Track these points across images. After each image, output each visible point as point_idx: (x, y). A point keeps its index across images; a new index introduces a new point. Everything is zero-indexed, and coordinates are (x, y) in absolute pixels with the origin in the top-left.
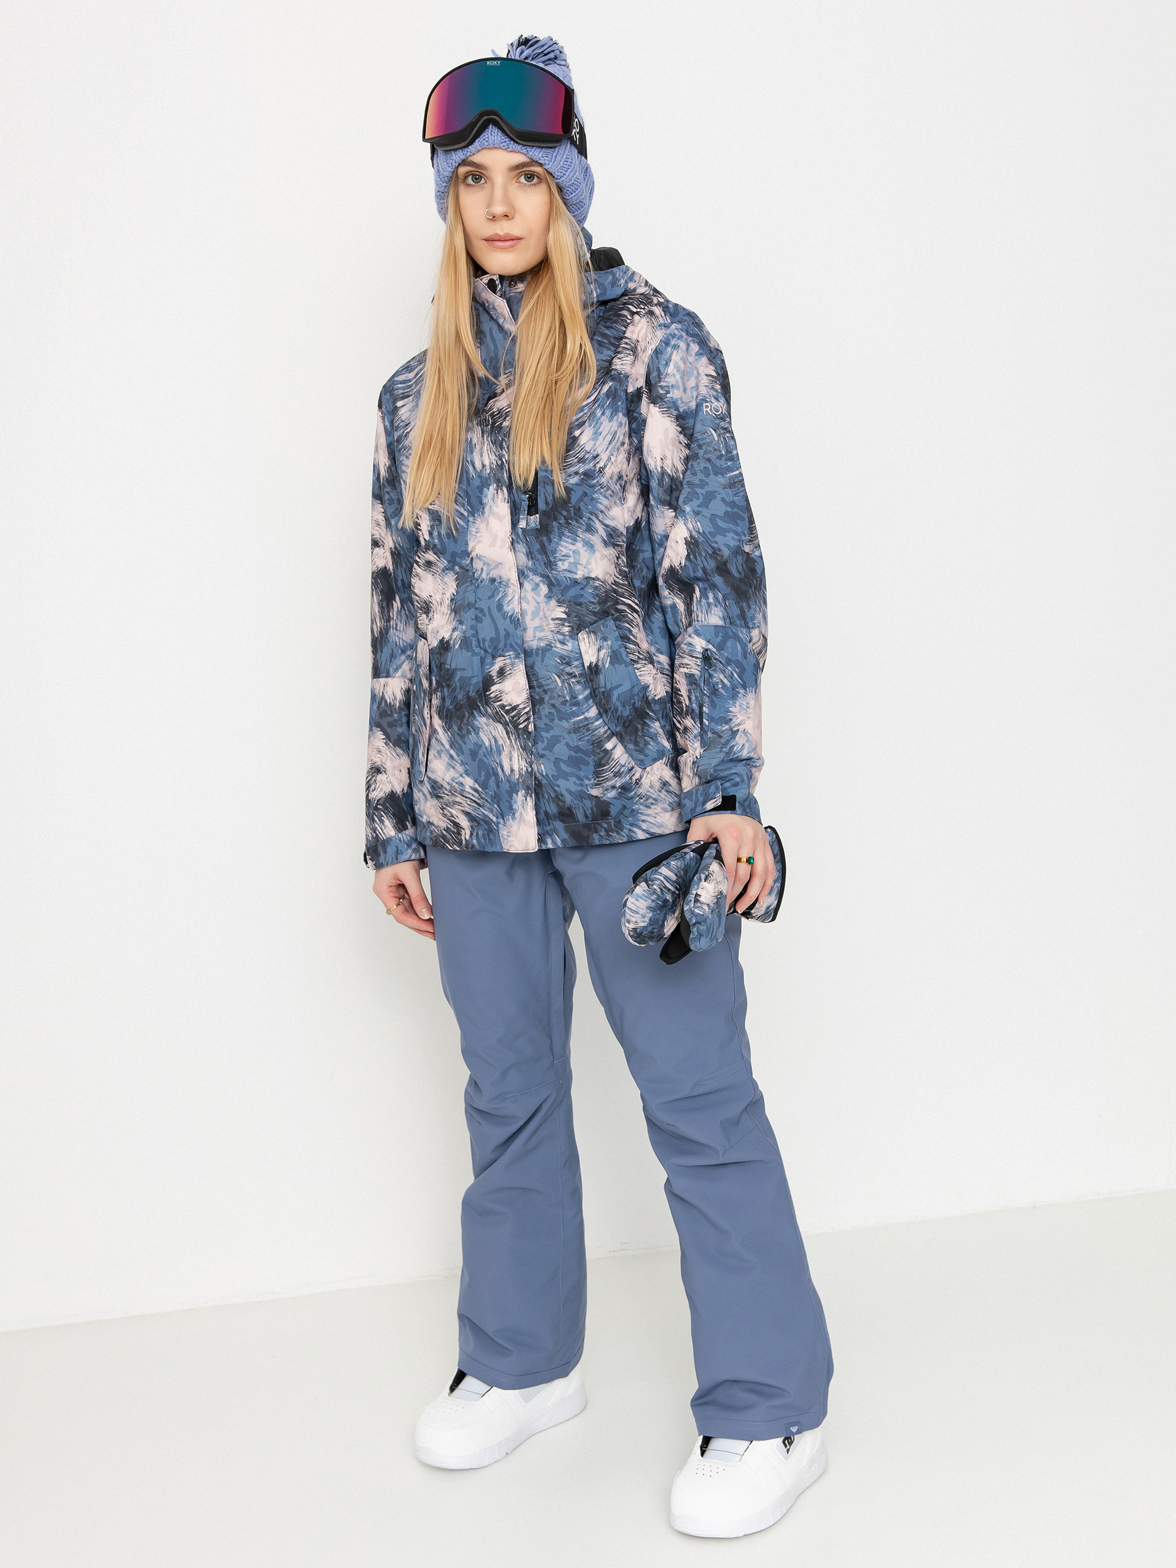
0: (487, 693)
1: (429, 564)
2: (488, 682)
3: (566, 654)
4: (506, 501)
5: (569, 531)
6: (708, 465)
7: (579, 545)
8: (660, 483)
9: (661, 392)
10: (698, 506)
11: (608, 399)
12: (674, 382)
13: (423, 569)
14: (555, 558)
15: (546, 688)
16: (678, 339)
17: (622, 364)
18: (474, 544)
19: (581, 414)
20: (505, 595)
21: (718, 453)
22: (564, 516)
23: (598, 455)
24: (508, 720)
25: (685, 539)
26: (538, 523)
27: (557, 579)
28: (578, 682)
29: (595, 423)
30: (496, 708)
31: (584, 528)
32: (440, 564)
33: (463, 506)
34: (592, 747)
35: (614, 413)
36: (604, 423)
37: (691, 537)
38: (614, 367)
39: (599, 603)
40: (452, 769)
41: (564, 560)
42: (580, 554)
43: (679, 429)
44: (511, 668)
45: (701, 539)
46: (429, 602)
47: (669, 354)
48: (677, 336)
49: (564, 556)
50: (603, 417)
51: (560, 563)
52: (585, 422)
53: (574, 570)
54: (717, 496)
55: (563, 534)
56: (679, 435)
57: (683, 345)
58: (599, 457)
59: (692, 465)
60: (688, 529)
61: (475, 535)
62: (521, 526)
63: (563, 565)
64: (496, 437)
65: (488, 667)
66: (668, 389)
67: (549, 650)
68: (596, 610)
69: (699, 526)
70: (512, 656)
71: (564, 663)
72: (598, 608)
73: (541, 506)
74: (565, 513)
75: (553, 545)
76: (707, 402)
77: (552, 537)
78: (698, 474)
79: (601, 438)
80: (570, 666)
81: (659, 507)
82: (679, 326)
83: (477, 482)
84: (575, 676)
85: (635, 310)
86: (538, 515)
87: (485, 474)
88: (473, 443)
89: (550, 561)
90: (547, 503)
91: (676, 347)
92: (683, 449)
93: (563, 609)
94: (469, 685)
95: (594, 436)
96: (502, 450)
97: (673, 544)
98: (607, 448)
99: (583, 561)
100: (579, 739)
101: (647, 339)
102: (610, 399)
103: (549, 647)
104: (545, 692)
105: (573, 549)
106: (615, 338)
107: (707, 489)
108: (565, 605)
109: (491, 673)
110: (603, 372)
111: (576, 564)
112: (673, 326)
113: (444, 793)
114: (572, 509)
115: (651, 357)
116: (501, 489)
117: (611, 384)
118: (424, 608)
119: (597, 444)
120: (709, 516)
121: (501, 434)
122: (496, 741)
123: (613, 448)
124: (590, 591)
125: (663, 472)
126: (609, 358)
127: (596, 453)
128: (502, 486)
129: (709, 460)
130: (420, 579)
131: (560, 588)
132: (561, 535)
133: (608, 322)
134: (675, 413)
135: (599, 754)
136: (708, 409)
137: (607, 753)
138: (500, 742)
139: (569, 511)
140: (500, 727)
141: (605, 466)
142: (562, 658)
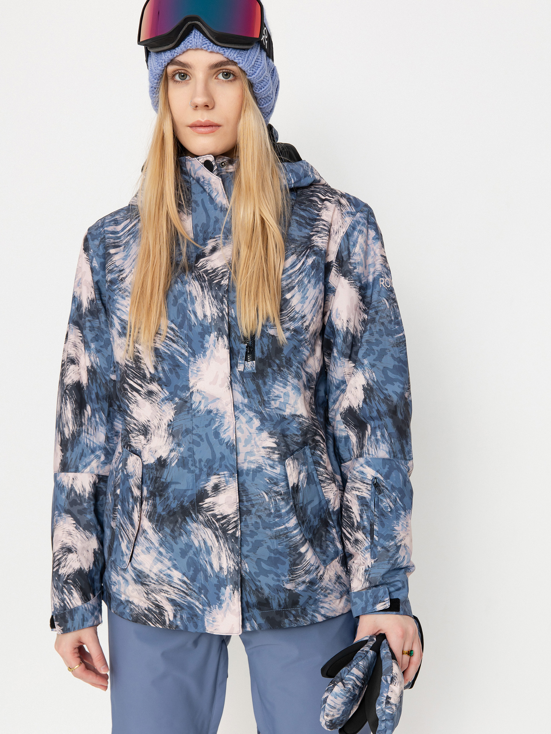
0: (200, 504)
1: (150, 393)
2: (203, 495)
3: (274, 475)
4: (226, 347)
5: (281, 377)
6: (382, 328)
7: (289, 388)
8: (345, 340)
9: (351, 267)
10: (374, 360)
11: (313, 269)
12: (359, 260)
13: (143, 397)
14: (269, 398)
15: (254, 502)
16: (362, 225)
17: (322, 242)
18: (196, 380)
19: (290, 280)
20: (221, 425)
21: (389, 319)
22: (277, 364)
23: (305, 316)
24: (218, 527)
25: (363, 386)
26: (254, 368)
27: (269, 415)
28: (283, 499)
29: (303, 289)
30: (208, 517)
31: (294, 374)
32: (161, 395)
33: (184, 347)
34: (288, 550)
35: (317, 282)
36: (310, 290)
37: (368, 384)
38: (315, 244)
39: (302, 436)
40: (159, 563)
41: (276, 400)
42: (289, 396)
43: (360, 298)
44: (225, 485)
45: (375, 387)
46: (147, 425)
47: (356, 237)
48: (361, 223)
49: (276, 396)
50: (309, 285)
51: (273, 402)
52: (293, 287)
53: (283, 408)
54: (388, 352)
55: (276, 379)
56: (359, 302)
57: (365, 230)
58: (306, 318)
59: (370, 327)
60: (365, 378)
61: (196, 374)
62: (240, 370)
63: (275, 404)
64: (217, 292)
65: (203, 482)
66: (355, 266)
67: (259, 471)
68: (299, 441)
69: (374, 376)
70: (226, 475)
71: (272, 483)
72: (301, 439)
73: (258, 354)
74: (278, 361)
75: (267, 387)
76: (382, 277)
77: (267, 380)
78: (374, 334)
79: (307, 301)
80: (277, 486)
81: (341, 358)
82: (362, 215)
83: (199, 329)
84: (281, 494)
85: (323, 198)
86: (254, 362)
87: (207, 323)
88: (193, 295)
89: (264, 401)
90: (263, 353)
91: (361, 232)
92: (362, 313)
93: (274, 440)
94: (183, 496)
95: (302, 300)
96: (222, 304)
97: (353, 390)
98: (312, 310)
99: (292, 401)
100: (279, 544)
101: (339, 223)
102: (314, 271)
103: (259, 470)
104: (253, 506)
105: (284, 392)
106: (309, 219)
107: (381, 346)
108: (276, 437)
109: (206, 488)
110: (303, 246)
111: (285, 403)
112: (358, 215)
113: (150, 582)
114: (284, 358)
115: (343, 239)
116: (222, 337)
117: (314, 257)
118: (142, 430)
119: (305, 306)
120: (382, 368)
121: (222, 290)
122: (205, 543)
123: (315, 311)
124: (295, 426)
125: (348, 332)
126: (307, 235)
127: (303, 314)
128: (223, 334)
129: (383, 324)
130: (137, 406)
131: (273, 423)
132: (275, 379)
133: (302, 206)
134: (359, 284)
135: (294, 555)
136: (383, 283)
137: (301, 555)
138: (209, 543)
139: (281, 360)
140: (209, 531)
141: (310, 325)
142: (271, 478)
